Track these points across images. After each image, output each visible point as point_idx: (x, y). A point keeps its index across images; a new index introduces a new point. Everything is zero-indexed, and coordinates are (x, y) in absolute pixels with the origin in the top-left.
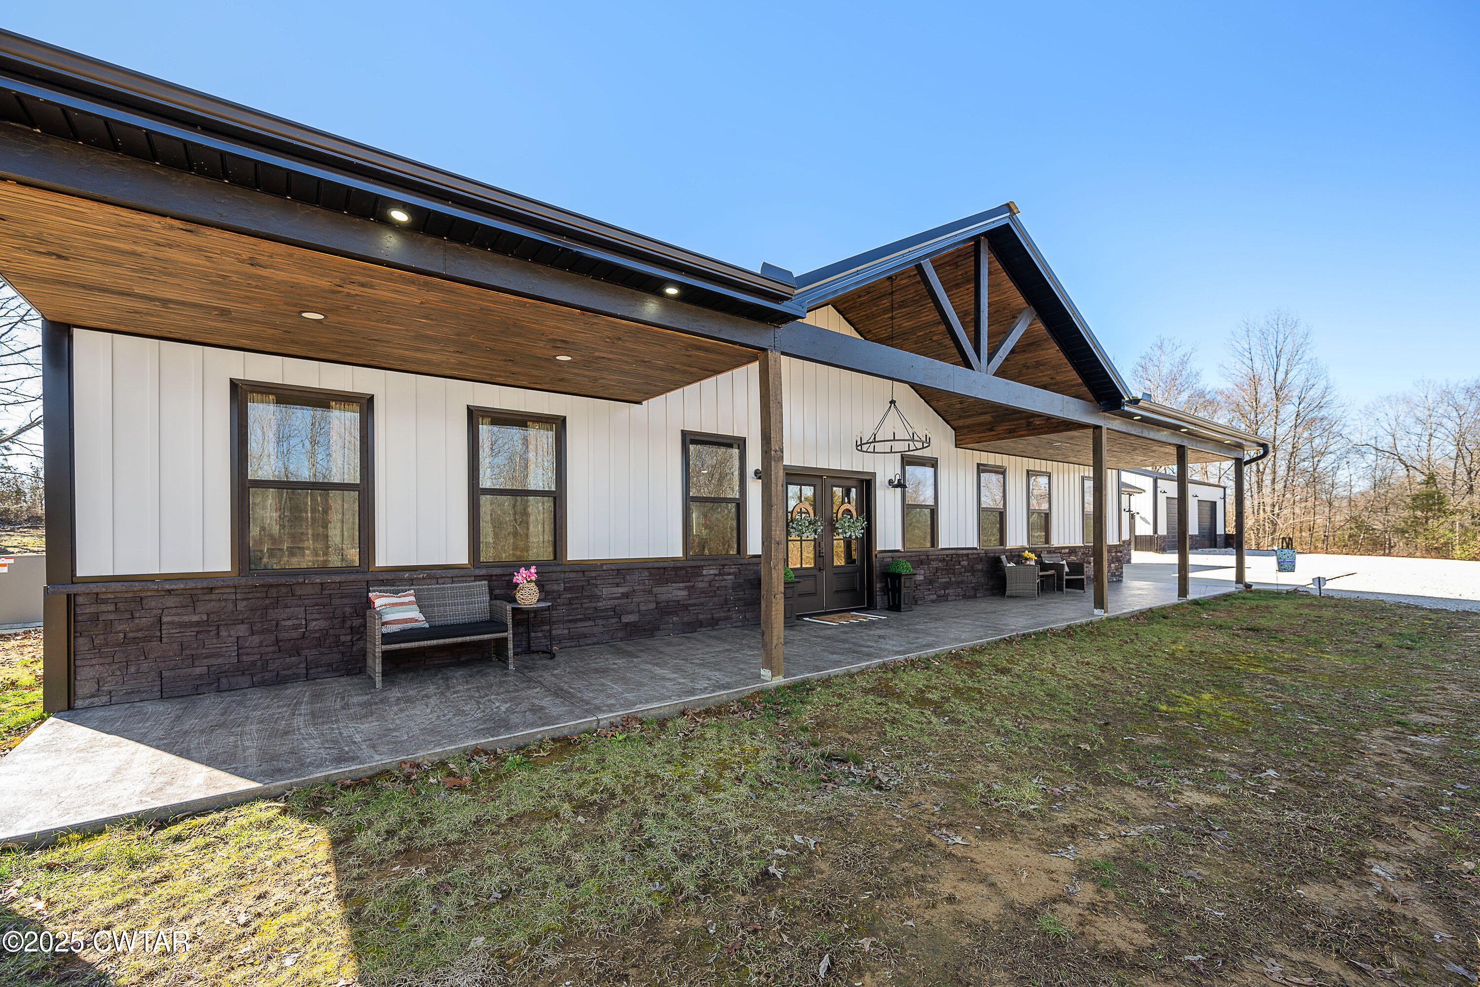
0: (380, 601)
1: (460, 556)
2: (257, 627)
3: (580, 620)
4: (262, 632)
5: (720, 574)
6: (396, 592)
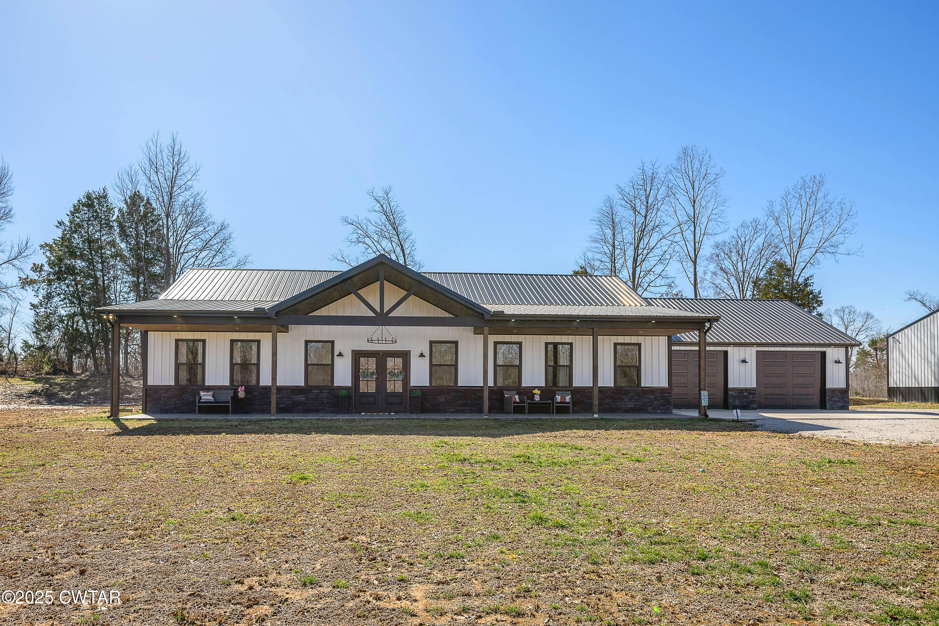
0: (202, 393)
1: (227, 383)
2: (179, 399)
3: (263, 405)
4: (180, 400)
5: (320, 393)
6: (207, 392)
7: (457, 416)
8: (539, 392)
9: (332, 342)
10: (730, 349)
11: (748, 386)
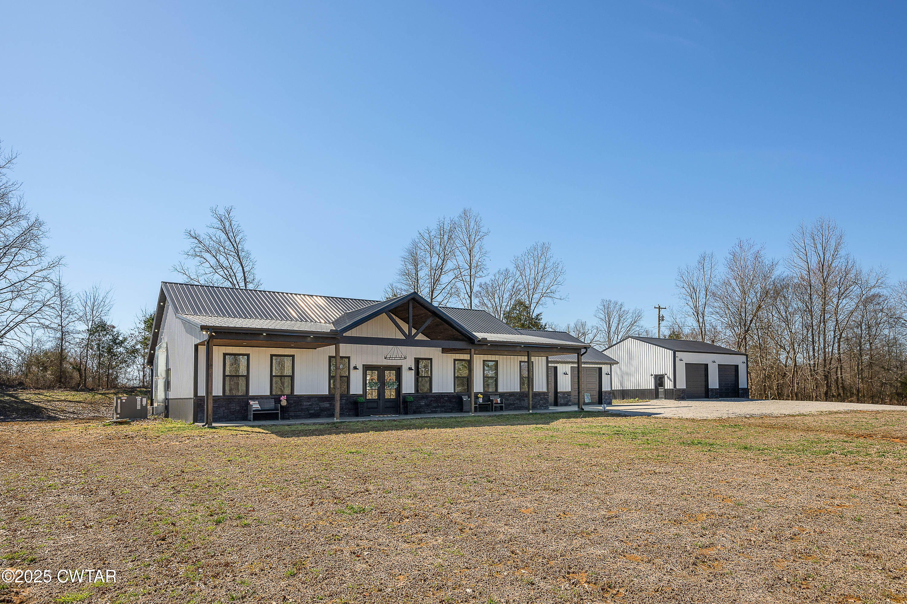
0: (251, 403)
1: (268, 394)
2: (227, 408)
3: (297, 411)
6: (254, 401)
7: (446, 415)
8: (482, 396)
9: (349, 358)
10: (558, 365)
11: (567, 390)
